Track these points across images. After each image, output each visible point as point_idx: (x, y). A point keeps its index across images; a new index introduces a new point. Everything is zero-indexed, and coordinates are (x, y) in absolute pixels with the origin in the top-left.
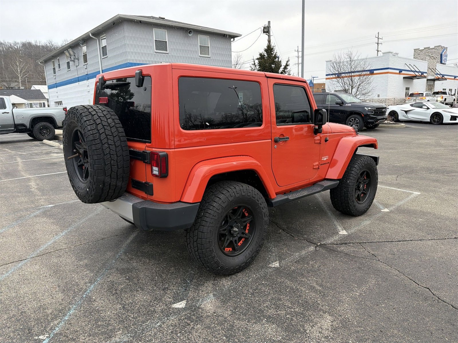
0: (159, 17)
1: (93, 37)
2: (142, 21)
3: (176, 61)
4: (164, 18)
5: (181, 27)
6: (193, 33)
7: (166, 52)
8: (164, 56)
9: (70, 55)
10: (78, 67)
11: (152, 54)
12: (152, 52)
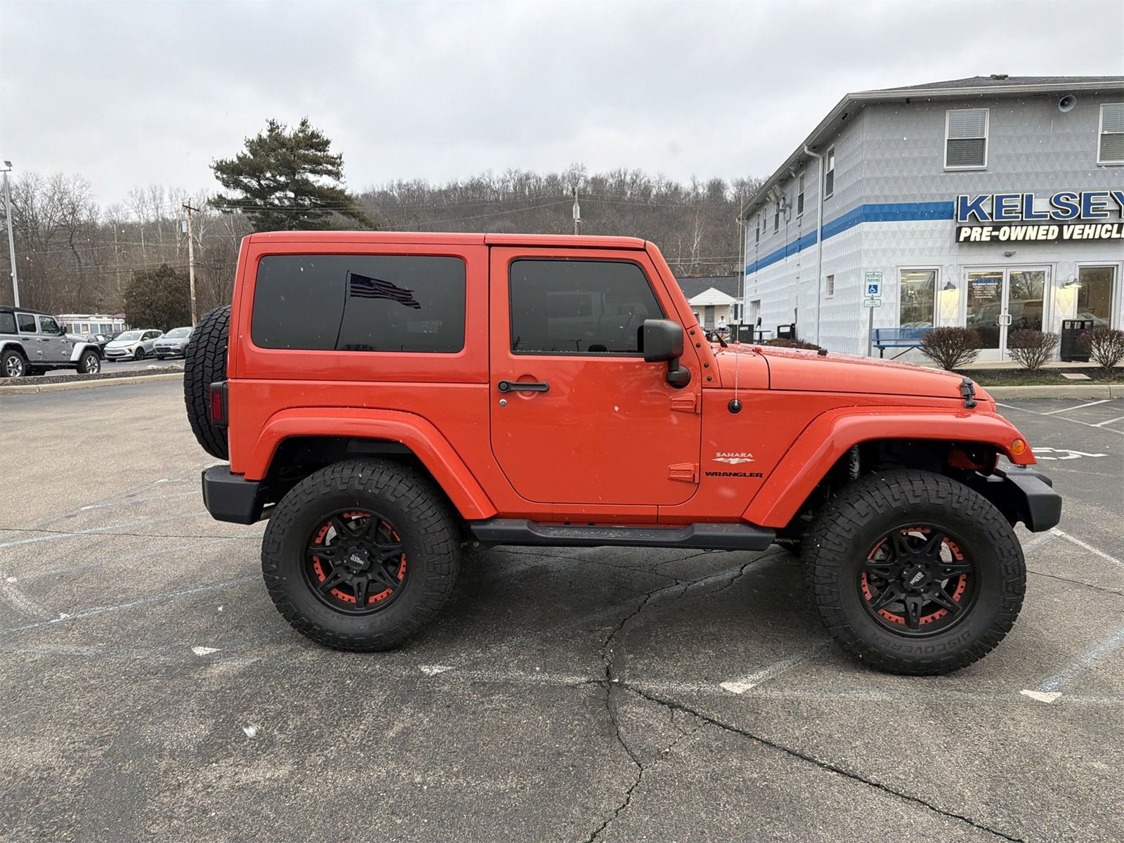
0: (992, 76)
1: (811, 154)
2: (912, 98)
3: (1010, 189)
4: (1006, 76)
5: (1036, 93)
6: (1075, 103)
7: (981, 166)
8: (971, 178)
9: (777, 197)
10: (789, 223)
11: (933, 178)
12: (934, 173)
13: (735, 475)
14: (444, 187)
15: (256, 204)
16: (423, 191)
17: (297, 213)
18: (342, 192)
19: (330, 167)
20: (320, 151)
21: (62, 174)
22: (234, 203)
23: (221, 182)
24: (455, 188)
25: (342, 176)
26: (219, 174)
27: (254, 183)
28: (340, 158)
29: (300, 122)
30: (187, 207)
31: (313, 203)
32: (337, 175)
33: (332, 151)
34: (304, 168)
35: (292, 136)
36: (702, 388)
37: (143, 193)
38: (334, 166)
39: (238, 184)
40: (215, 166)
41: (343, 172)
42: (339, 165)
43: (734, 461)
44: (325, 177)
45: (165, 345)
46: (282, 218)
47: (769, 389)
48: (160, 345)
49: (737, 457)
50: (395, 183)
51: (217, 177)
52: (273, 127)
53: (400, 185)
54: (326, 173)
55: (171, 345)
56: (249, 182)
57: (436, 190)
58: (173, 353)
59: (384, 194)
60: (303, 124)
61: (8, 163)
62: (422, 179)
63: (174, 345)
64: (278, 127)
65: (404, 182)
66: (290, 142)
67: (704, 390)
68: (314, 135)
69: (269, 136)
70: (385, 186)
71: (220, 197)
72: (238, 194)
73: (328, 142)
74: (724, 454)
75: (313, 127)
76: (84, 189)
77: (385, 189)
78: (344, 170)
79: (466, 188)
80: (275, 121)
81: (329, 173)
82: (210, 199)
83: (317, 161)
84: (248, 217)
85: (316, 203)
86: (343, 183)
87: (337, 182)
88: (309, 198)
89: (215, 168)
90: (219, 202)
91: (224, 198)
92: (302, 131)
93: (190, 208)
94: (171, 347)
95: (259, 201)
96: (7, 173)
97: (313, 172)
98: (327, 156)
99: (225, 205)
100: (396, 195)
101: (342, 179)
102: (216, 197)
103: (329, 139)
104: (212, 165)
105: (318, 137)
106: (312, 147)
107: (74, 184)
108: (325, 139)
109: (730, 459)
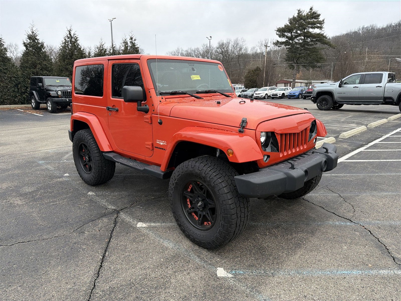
13: (162, 149)
14: (385, 26)
15: (290, 43)
16: (374, 29)
17: (304, 45)
18: (322, 35)
19: (319, 25)
20: (316, 19)
21: (238, 38)
22: (282, 43)
23: (278, 36)
24: (390, 26)
25: (323, 28)
26: (278, 33)
27: (289, 35)
28: (324, 21)
29: (310, 8)
30: (266, 46)
31: (311, 40)
32: (321, 28)
33: (321, 19)
34: (309, 27)
35: (306, 14)
36: (152, 114)
37: (262, 42)
38: (320, 24)
39: (283, 36)
40: (277, 30)
41: (324, 27)
42: (322, 24)
43: (162, 144)
44: (316, 29)
45: (246, 94)
46: (298, 47)
47: (170, 116)
48: (245, 94)
49: (162, 142)
50: (361, 27)
51: (277, 34)
52: (299, 12)
53: (363, 28)
54: (316, 28)
55: (248, 94)
56: (288, 34)
57: (381, 28)
58: (248, 97)
59: (355, 33)
60: (311, 9)
61: (211, 37)
62: (374, 24)
63: (249, 94)
64: (301, 12)
65: (365, 26)
66: (304, 17)
67: (153, 115)
68: (314, 13)
69: (298, 16)
70: (356, 29)
71: (277, 41)
72: (284, 40)
73: (319, 15)
74: (159, 141)
75: (314, 10)
76: (244, 42)
77: (356, 31)
78: (324, 26)
79: (396, 25)
80: (300, 10)
81: (318, 27)
82: (274, 42)
83: (314, 23)
84: (286, 48)
85: (312, 40)
86: (323, 31)
87: (321, 31)
88: (310, 38)
89: (277, 31)
90: (277, 43)
91: (279, 41)
92: (310, 12)
93: (267, 46)
94: (248, 95)
95: (291, 41)
96: (210, 40)
97: (312, 28)
98: (318, 21)
99: (279, 44)
100: (361, 32)
101: (323, 29)
102: (276, 41)
103: (320, 14)
104: (276, 30)
105: (316, 13)
106: (312, 18)
107: (241, 41)
108: (318, 14)
109: (160, 143)
